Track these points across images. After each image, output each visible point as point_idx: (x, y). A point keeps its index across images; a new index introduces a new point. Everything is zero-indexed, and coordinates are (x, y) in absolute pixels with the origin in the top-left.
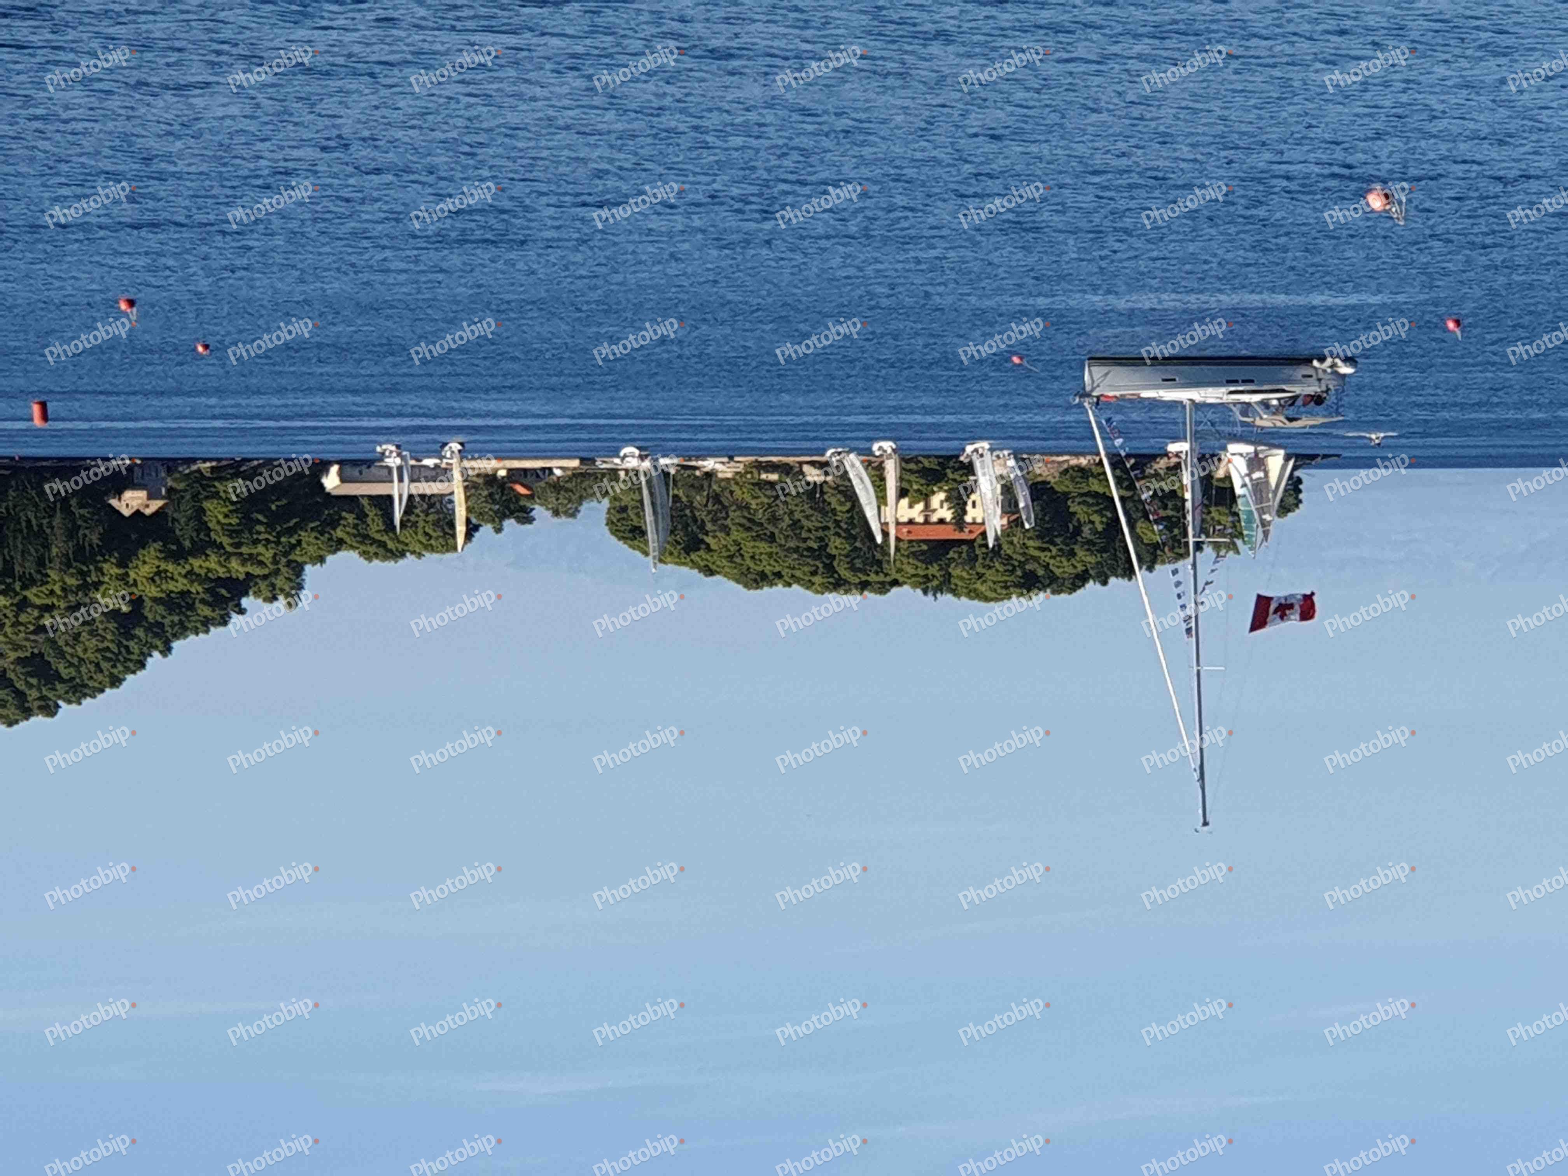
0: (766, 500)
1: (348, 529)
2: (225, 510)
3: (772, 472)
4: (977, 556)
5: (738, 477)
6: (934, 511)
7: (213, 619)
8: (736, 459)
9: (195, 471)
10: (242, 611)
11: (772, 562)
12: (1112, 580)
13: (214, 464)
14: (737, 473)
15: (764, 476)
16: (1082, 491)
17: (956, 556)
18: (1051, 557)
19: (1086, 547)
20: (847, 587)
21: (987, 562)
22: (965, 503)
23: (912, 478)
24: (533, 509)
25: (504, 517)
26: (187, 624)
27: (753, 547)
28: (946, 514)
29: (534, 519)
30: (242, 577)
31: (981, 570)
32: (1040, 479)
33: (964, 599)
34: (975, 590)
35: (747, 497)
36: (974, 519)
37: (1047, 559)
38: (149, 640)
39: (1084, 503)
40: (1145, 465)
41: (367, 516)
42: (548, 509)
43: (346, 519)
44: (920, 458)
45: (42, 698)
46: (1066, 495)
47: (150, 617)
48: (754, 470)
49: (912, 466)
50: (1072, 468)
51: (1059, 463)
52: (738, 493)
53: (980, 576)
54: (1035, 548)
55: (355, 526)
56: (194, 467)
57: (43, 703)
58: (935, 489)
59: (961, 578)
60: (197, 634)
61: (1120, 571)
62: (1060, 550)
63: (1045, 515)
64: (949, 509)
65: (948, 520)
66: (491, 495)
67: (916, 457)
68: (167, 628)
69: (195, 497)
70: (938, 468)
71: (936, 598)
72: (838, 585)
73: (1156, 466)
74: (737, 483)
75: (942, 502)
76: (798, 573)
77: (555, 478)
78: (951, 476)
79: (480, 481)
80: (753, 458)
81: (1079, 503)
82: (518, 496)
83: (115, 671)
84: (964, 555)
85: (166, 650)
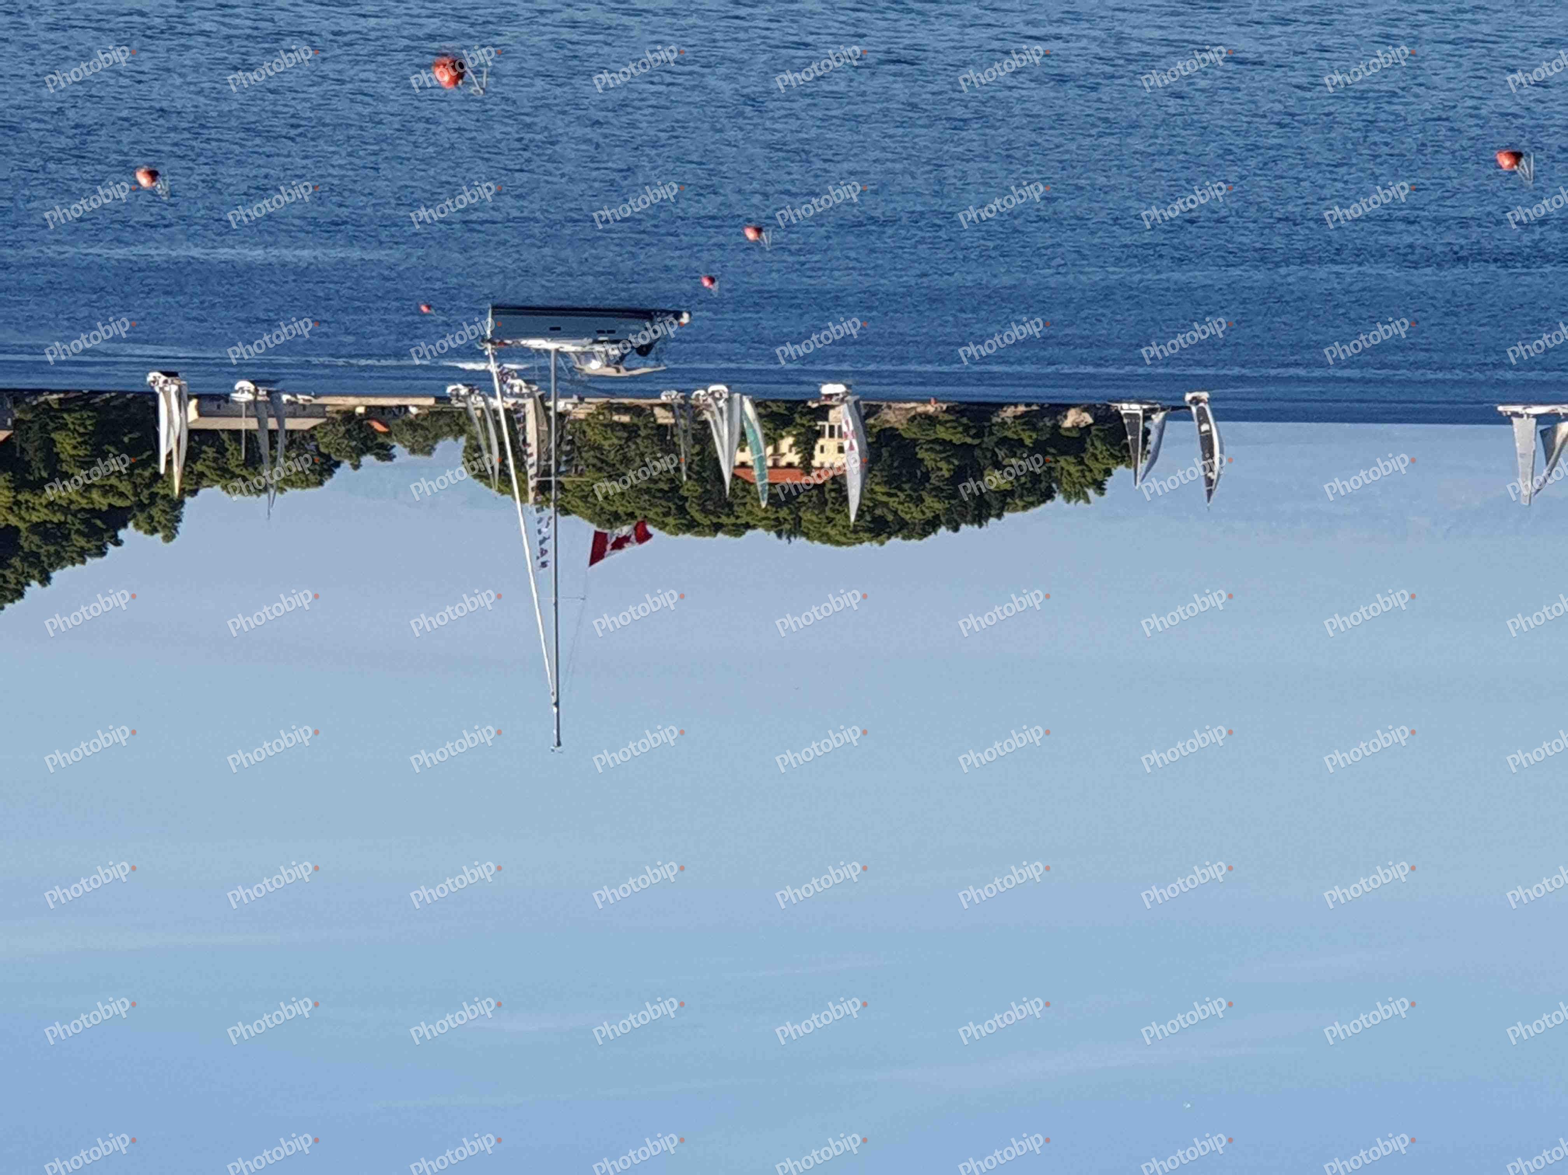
0: (616, 441)
1: (207, 463)
2: (74, 442)
3: (624, 414)
4: (827, 501)
5: (590, 418)
6: (783, 455)
7: (89, 550)
8: (587, 400)
9: (43, 403)
10: (118, 543)
11: (624, 502)
12: (963, 527)
13: (62, 396)
14: (589, 414)
15: (616, 418)
16: (928, 438)
17: (806, 500)
18: (900, 503)
19: (934, 493)
20: (700, 529)
21: (837, 506)
22: (813, 448)
24: (393, 447)
25: (362, 452)
26: (63, 554)
28: (794, 458)
29: (394, 457)
30: (105, 508)
31: (832, 515)
32: (887, 426)
33: (817, 543)
34: (827, 534)
35: (599, 439)
36: (822, 464)
37: (895, 505)
39: (931, 449)
40: (992, 413)
41: (227, 450)
42: (405, 446)
43: (205, 452)
44: (769, 403)
46: (914, 442)
47: (26, 545)
48: (606, 412)
50: (920, 415)
51: (907, 410)
52: (590, 433)
53: (830, 520)
54: (883, 494)
55: (215, 460)
56: (41, 399)
58: (784, 434)
59: (811, 522)
60: (73, 564)
61: (969, 518)
62: (909, 496)
63: (893, 461)
64: (797, 453)
65: (796, 464)
66: (348, 431)
67: (766, 401)
68: (43, 558)
69: (43, 428)
70: (786, 412)
71: (790, 541)
72: (691, 526)
73: (1003, 415)
74: (589, 425)
75: (791, 446)
76: (651, 514)
77: (412, 417)
78: (798, 420)
79: (338, 417)
80: (606, 400)
81: (927, 450)
82: (375, 433)
84: (814, 499)
85: (45, 580)
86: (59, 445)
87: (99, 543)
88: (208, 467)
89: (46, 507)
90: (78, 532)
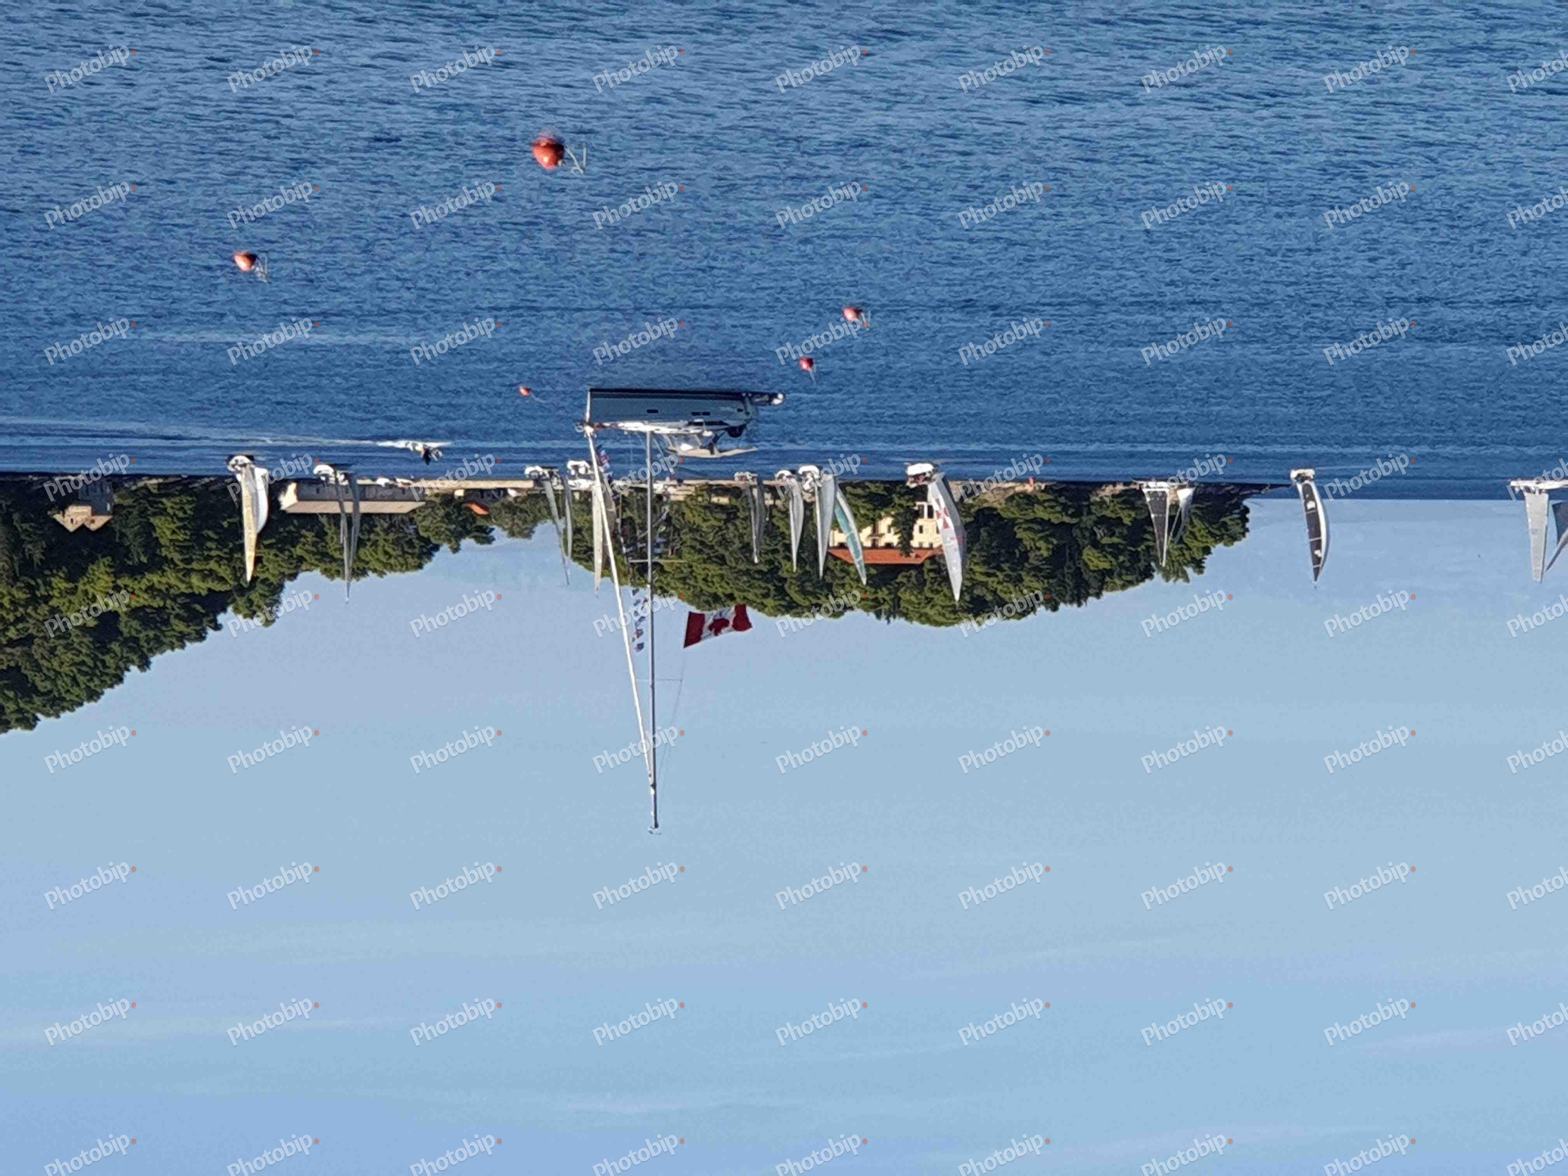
0: (716, 523)
1: (307, 547)
2: (173, 526)
3: (723, 495)
4: (925, 580)
5: (688, 500)
6: (882, 535)
7: (189, 634)
8: (686, 482)
9: (142, 488)
10: (217, 627)
11: (724, 584)
12: (1062, 606)
13: (161, 481)
14: (688, 496)
15: (715, 499)
16: (1027, 518)
17: (905, 580)
18: (999, 583)
19: (1033, 573)
20: (799, 610)
21: (936, 587)
22: (912, 529)
23: (859, 502)
24: (493, 529)
25: (459, 536)
26: (163, 638)
27: (704, 569)
28: (893, 538)
29: (494, 539)
30: (204, 593)
31: (930, 595)
32: (985, 505)
33: (916, 624)
34: (926, 614)
35: (698, 521)
36: (921, 544)
37: (995, 586)
38: (125, 655)
39: (1029, 529)
40: (1090, 492)
41: (326, 534)
42: (504, 529)
43: (305, 537)
44: (867, 484)
45: (20, 710)
46: (1013, 522)
47: (125, 631)
48: (705, 493)
49: (859, 491)
50: (1018, 494)
51: (1005, 490)
52: (689, 515)
53: (929, 600)
54: (981, 573)
55: (314, 544)
56: (141, 484)
57: (20, 716)
58: (883, 514)
59: (910, 602)
60: (173, 649)
61: (1068, 598)
62: (1007, 576)
63: (991, 542)
64: (896, 533)
65: (895, 544)
66: (447, 515)
67: (863, 482)
68: (143, 643)
69: (143, 513)
70: (885, 493)
71: (889, 622)
72: (791, 608)
73: (1102, 494)
74: (687, 506)
75: (889, 527)
76: (751, 596)
77: (511, 499)
78: (897, 501)
79: (438, 500)
80: (703, 482)
81: (1025, 530)
82: (474, 516)
83: (92, 685)
84: (913, 579)
85: (144, 664)
86: (158, 530)
87: (198, 628)
88: (307, 551)
89: (146, 591)
90: (177, 616)
